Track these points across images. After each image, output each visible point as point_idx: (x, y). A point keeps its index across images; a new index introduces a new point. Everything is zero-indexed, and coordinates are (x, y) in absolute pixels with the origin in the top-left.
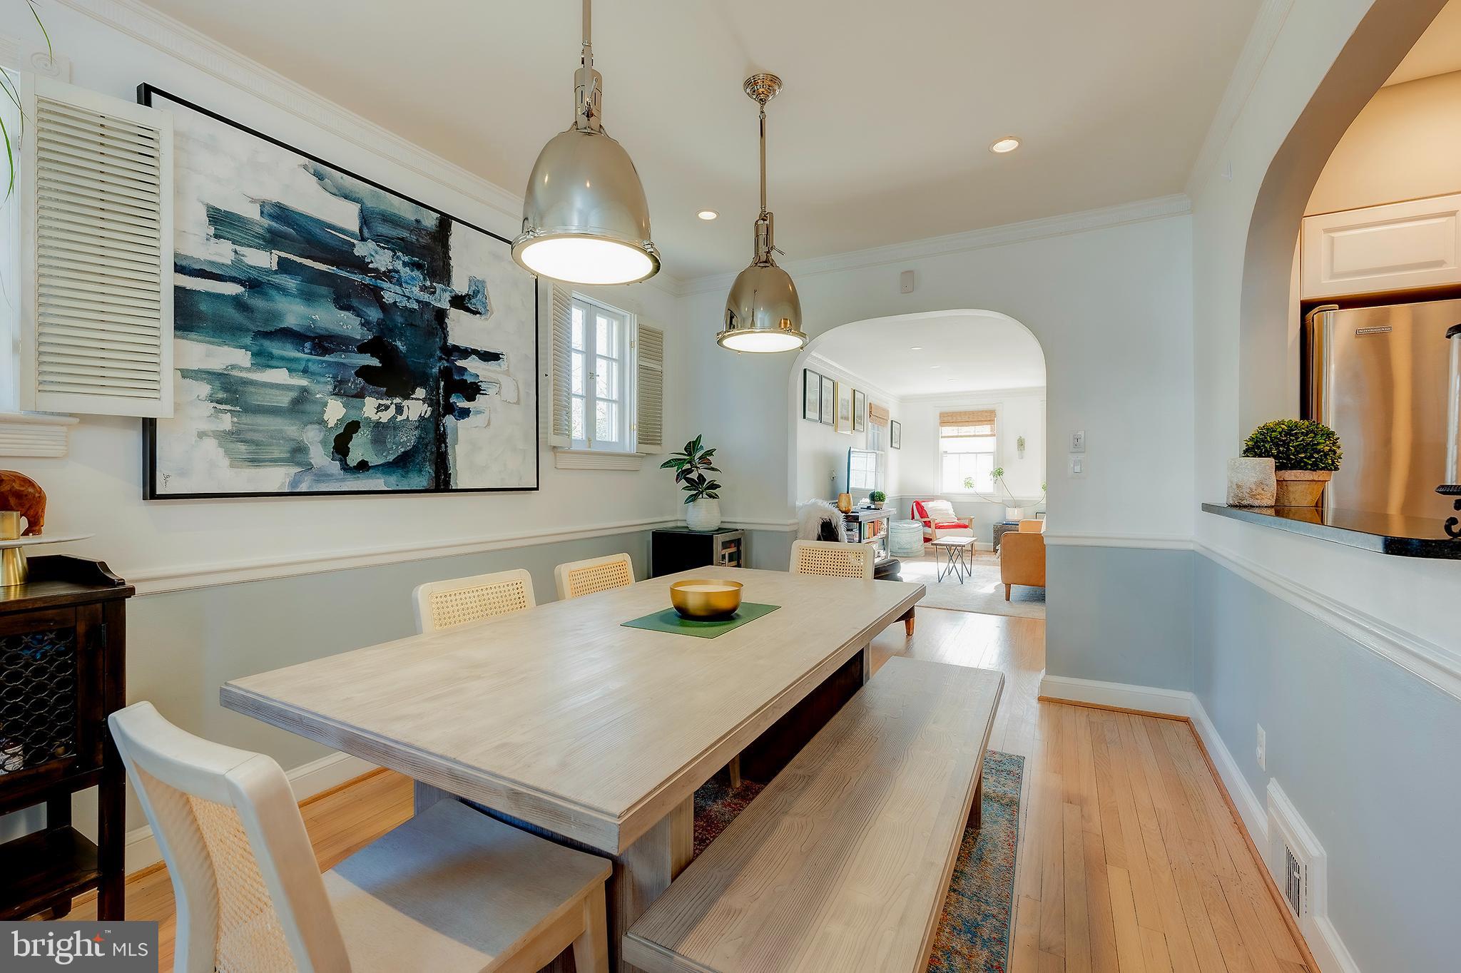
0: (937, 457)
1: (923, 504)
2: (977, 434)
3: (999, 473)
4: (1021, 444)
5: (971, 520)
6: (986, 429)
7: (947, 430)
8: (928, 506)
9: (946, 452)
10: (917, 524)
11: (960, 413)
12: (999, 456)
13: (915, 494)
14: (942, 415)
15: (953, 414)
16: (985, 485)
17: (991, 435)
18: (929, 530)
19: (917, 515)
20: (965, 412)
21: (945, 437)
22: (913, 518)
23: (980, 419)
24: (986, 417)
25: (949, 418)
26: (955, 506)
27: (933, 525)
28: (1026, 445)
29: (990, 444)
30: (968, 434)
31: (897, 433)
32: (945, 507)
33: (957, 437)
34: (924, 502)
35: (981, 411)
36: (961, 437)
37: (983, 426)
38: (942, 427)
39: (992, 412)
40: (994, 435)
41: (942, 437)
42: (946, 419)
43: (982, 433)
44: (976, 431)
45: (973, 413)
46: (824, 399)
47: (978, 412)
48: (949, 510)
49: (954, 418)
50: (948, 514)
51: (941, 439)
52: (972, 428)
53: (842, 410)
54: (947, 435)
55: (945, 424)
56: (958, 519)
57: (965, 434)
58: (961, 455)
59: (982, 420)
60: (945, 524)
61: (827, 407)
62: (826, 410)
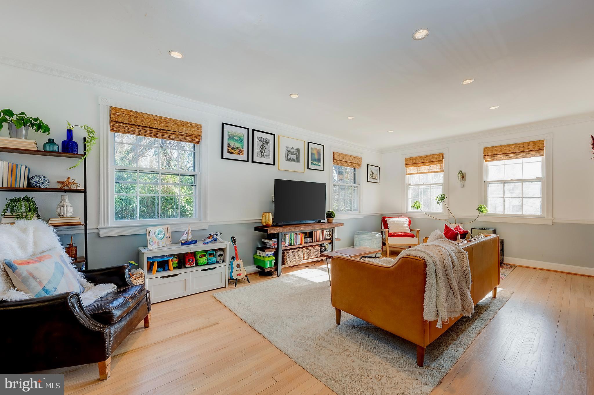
0: (404, 187)
2: (431, 171)
3: (442, 198)
4: (463, 176)
5: (417, 232)
6: (437, 167)
7: (411, 170)
8: (390, 221)
9: (410, 184)
11: (418, 158)
12: (446, 185)
13: (389, 212)
15: (413, 159)
17: (441, 171)
20: (421, 156)
21: (409, 174)
24: (436, 159)
26: (410, 220)
28: (466, 177)
29: (440, 178)
30: (425, 171)
31: (376, 173)
32: (401, 221)
33: (417, 173)
34: (387, 218)
35: (432, 155)
36: (420, 173)
37: (435, 165)
38: (407, 167)
39: (442, 155)
40: (443, 171)
41: (407, 174)
42: (408, 162)
43: (434, 170)
44: (430, 169)
45: (427, 156)
46: (257, 146)
47: (430, 156)
48: (404, 224)
49: (414, 161)
50: (402, 226)
51: (407, 176)
52: (427, 167)
53: (288, 155)
54: (410, 173)
55: (409, 165)
56: (411, 230)
57: (422, 171)
58: (420, 186)
59: (433, 161)
60: (396, 234)
61: (262, 152)
62: (262, 154)
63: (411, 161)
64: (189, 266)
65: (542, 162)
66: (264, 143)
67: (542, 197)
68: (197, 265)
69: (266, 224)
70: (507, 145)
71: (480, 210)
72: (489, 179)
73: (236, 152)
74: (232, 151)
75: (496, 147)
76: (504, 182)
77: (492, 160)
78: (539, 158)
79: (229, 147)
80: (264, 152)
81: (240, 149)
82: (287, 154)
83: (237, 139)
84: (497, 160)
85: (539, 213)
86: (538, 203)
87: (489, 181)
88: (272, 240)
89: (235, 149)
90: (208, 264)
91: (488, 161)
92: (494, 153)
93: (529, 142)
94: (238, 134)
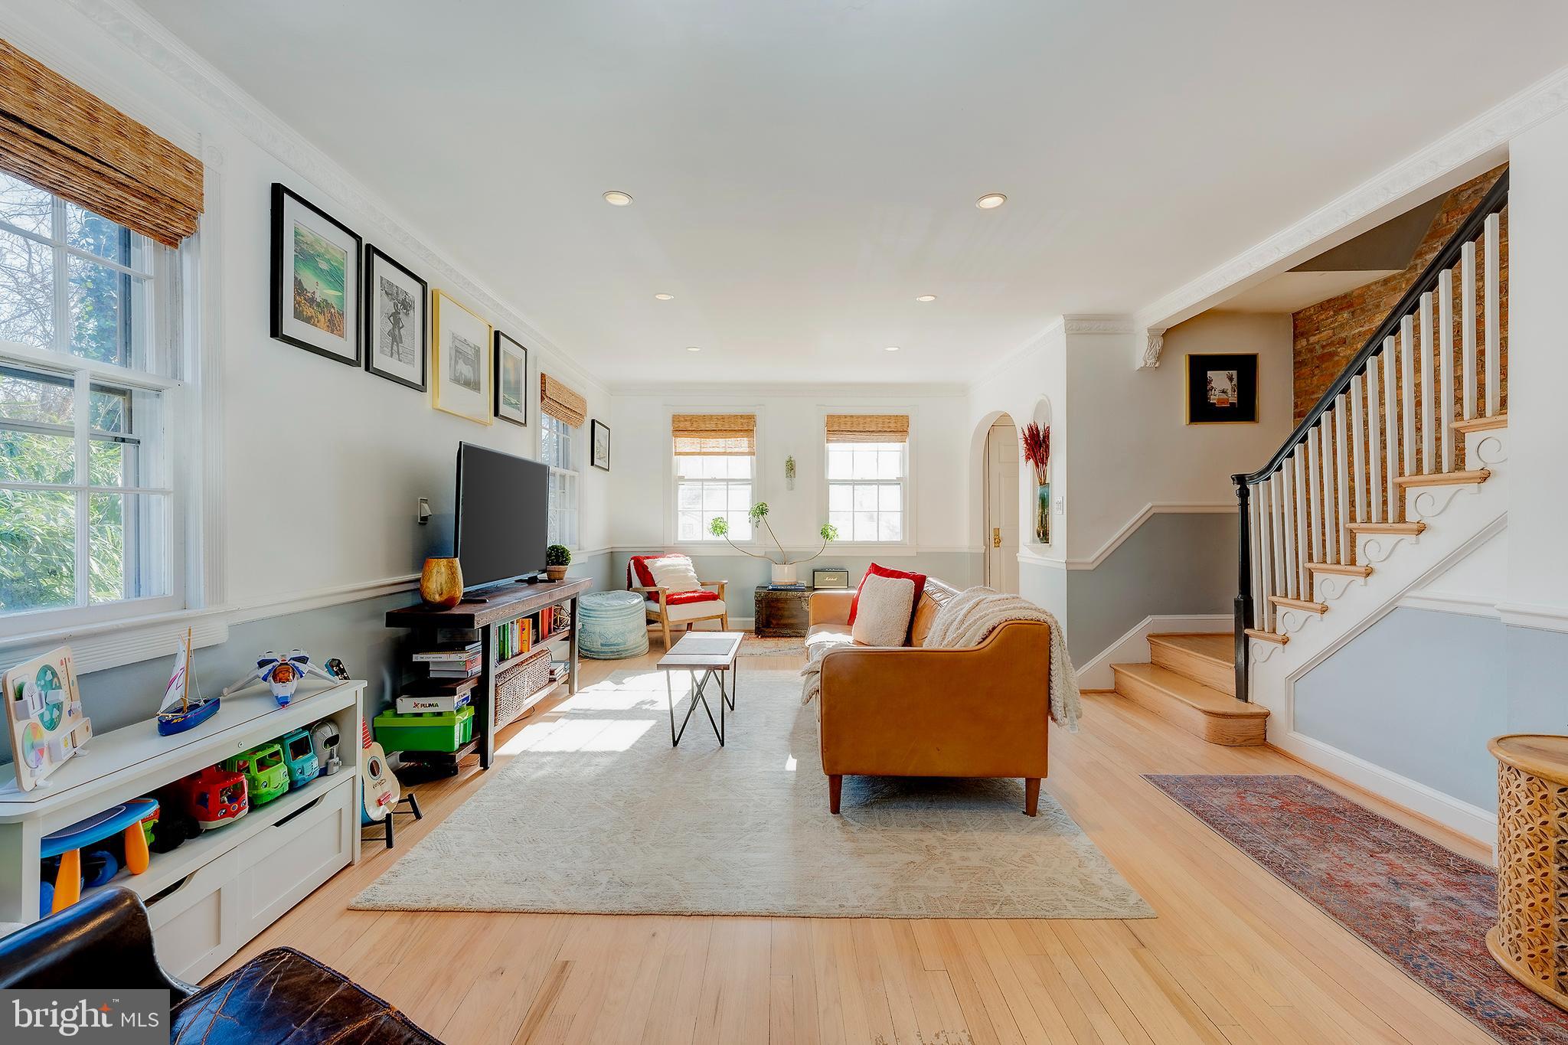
0: (670, 482)
1: (646, 562)
2: (729, 450)
3: (761, 511)
4: (791, 467)
5: (722, 586)
6: (742, 443)
7: (685, 443)
8: (655, 566)
9: (682, 478)
10: (637, 600)
11: (704, 418)
12: (759, 482)
13: (631, 544)
14: (676, 419)
15: (692, 419)
16: (741, 529)
17: (749, 453)
18: (655, 607)
19: (636, 582)
20: (711, 416)
21: (680, 454)
22: (630, 585)
23: (733, 427)
24: (741, 425)
25: (687, 425)
26: (697, 562)
27: (663, 599)
28: (797, 469)
29: (742, 467)
30: (717, 450)
31: (605, 443)
32: (681, 565)
33: (699, 454)
34: (648, 558)
35: (734, 416)
36: (705, 454)
37: (738, 439)
38: (676, 436)
39: (750, 418)
40: (753, 454)
41: (677, 454)
42: (682, 425)
43: (736, 450)
44: (727, 445)
45: (723, 418)
46: (382, 312)
47: (730, 417)
48: (687, 569)
49: (695, 425)
50: (686, 577)
51: (675, 458)
52: (721, 442)
53: (456, 362)
54: (684, 451)
55: (682, 433)
56: (702, 585)
57: (711, 450)
58: (705, 483)
59: (736, 429)
60: (683, 596)
61: (394, 339)
62: (393, 344)
63: (688, 424)
64: (229, 820)
65: (903, 452)
66: (399, 305)
67: (903, 512)
68: (255, 806)
69: (442, 599)
70: (862, 416)
71: (825, 534)
72: (830, 477)
73: (321, 317)
74: (309, 311)
75: (846, 417)
76: (854, 483)
77: (838, 441)
78: (898, 446)
79: (299, 294)
80: (398, 340)
81: (332, 310)
82: (453, 358)
83: (326, 268)
84: (844, 441)
85: (898, 538)
86: (896, 520)
87: (831, 480)
88: (464, 650)
89: (318, 305)
90: (294, 787)
91: (832, 441)
92: (843, 427)
93: (890, 416)
94: (327, 251)
